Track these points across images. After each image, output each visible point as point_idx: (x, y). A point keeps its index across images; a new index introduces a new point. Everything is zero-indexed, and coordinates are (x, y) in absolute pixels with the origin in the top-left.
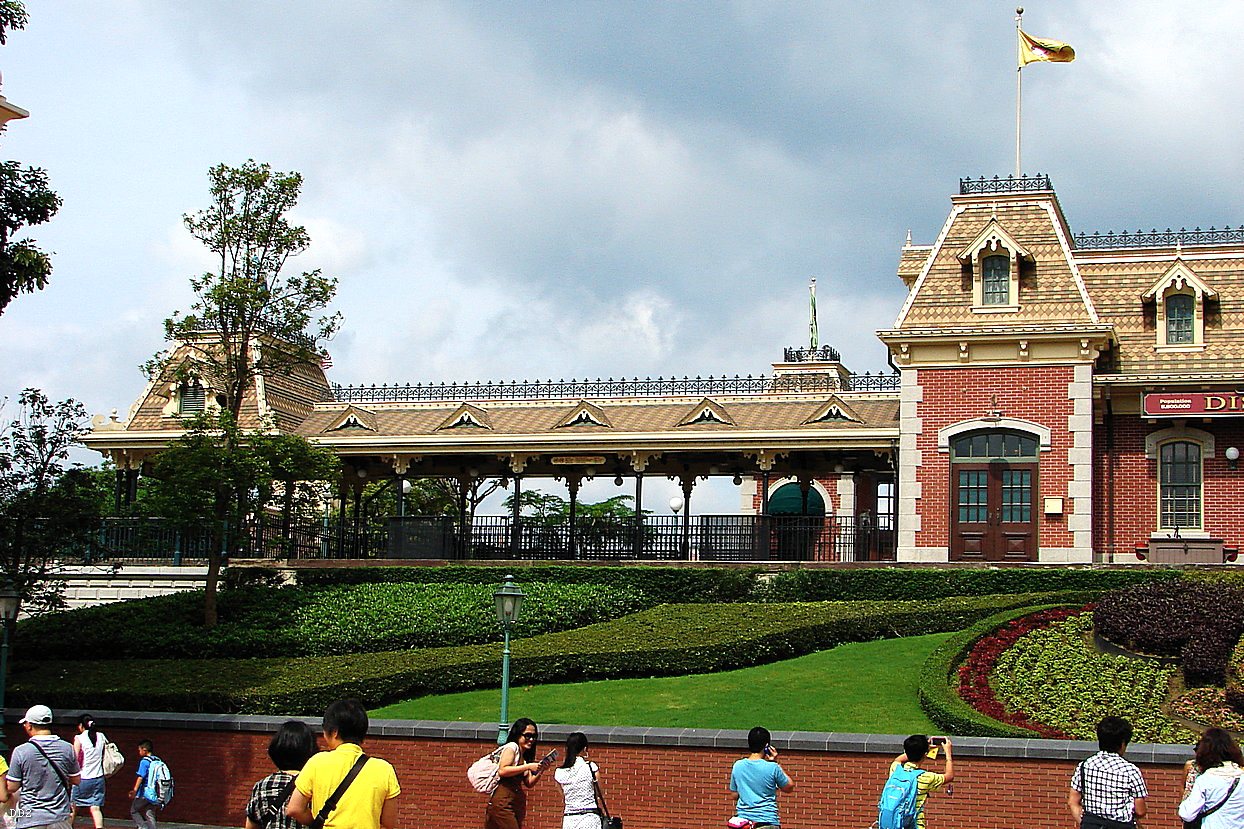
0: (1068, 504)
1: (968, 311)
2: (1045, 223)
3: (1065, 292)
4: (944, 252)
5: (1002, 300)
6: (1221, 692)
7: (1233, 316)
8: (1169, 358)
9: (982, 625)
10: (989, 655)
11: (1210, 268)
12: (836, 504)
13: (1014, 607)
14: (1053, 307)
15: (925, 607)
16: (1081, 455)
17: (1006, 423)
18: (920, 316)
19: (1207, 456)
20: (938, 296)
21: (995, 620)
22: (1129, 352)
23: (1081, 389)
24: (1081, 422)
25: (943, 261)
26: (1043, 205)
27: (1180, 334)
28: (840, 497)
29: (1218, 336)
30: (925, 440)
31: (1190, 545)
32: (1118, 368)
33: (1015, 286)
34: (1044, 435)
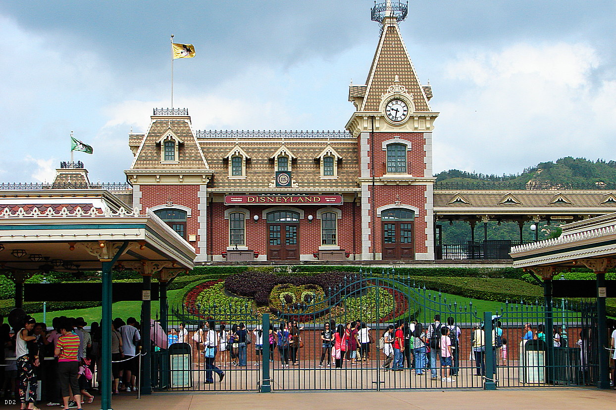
0: (198, 237)
1: (159, 163)
2: (188, 128)
3: (196, 156)
4: (148, 138)
5: (172, 159)
6: (268, 308)
7: (256, 165)
8: (233, 181)
9: (187, 287)
10: (193, 298)
11: (247, 146)
13: (195, 281)
14: (191, 162)
16: (202, 219)
17: (174, 206)
18: (140, 164)
19: (247, 218)
20: (147, 156)
21: (191, 286)
22: (219, 178)
23: (202, 195)
24: (203, 206)
25: (148, 142)
26: (186, 121)
27: (237, 172)
29: (251, 173)
31: (242, 252)
32: (214, 185)
33: (177, 153)
34: (189, 212)
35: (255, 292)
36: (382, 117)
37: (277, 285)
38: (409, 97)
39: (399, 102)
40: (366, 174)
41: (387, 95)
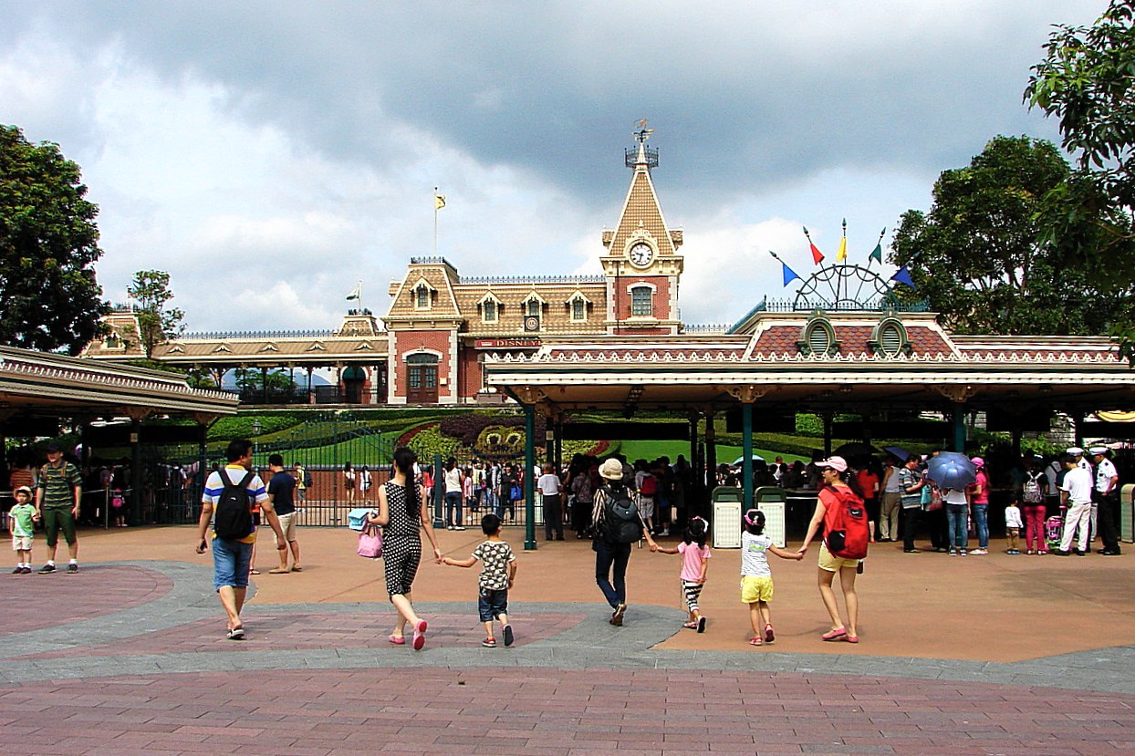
0: (448, 380)
1: (414, 310)
2: (442, 276)
4: (404, 286)
5: (425, 306)
7: (508, 311)
8: (486, 326)
9: (407, 429)
10: (406, 439)
11: (501, 292)
12: (370, 375)
13: (419, 422)
14: (443, 309)
15: (391, 423)
16: (453, 363)
17: (426, 351)
18: (396, 311)
20: (402, 303)
21: (412, 427)
22: (472, 323)
23: (453, 340)
24: (453, 351)
25: (404, 290)
26: (441, 269)
27: (490, 317)
28: (372, 376)
29: (503, 318)
30: (397, 357)
31: (491, 395)
32: (466, 330)
33: (430, 300)
34: (440, 356)
35: (464, 434)
36: (627, 262)
37: (488, 426)
38: (653, 242)
39: (644, 246)
40: (611, 318)
41: (632, 239)
